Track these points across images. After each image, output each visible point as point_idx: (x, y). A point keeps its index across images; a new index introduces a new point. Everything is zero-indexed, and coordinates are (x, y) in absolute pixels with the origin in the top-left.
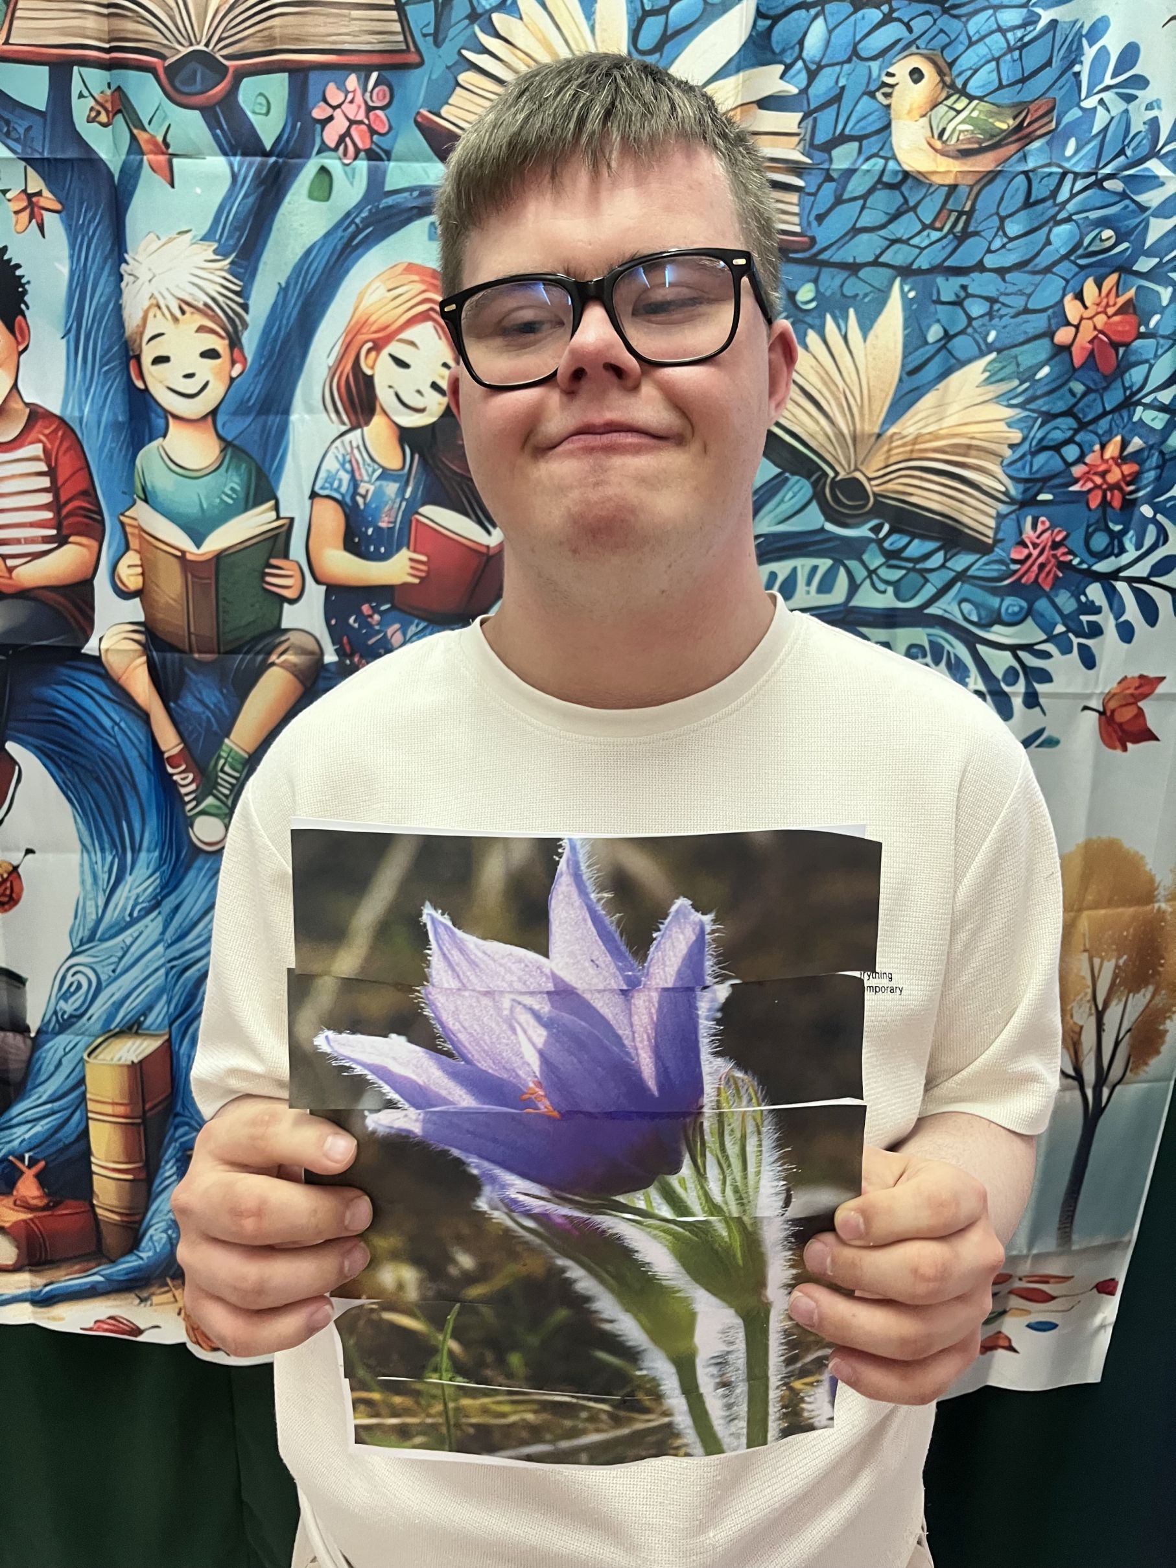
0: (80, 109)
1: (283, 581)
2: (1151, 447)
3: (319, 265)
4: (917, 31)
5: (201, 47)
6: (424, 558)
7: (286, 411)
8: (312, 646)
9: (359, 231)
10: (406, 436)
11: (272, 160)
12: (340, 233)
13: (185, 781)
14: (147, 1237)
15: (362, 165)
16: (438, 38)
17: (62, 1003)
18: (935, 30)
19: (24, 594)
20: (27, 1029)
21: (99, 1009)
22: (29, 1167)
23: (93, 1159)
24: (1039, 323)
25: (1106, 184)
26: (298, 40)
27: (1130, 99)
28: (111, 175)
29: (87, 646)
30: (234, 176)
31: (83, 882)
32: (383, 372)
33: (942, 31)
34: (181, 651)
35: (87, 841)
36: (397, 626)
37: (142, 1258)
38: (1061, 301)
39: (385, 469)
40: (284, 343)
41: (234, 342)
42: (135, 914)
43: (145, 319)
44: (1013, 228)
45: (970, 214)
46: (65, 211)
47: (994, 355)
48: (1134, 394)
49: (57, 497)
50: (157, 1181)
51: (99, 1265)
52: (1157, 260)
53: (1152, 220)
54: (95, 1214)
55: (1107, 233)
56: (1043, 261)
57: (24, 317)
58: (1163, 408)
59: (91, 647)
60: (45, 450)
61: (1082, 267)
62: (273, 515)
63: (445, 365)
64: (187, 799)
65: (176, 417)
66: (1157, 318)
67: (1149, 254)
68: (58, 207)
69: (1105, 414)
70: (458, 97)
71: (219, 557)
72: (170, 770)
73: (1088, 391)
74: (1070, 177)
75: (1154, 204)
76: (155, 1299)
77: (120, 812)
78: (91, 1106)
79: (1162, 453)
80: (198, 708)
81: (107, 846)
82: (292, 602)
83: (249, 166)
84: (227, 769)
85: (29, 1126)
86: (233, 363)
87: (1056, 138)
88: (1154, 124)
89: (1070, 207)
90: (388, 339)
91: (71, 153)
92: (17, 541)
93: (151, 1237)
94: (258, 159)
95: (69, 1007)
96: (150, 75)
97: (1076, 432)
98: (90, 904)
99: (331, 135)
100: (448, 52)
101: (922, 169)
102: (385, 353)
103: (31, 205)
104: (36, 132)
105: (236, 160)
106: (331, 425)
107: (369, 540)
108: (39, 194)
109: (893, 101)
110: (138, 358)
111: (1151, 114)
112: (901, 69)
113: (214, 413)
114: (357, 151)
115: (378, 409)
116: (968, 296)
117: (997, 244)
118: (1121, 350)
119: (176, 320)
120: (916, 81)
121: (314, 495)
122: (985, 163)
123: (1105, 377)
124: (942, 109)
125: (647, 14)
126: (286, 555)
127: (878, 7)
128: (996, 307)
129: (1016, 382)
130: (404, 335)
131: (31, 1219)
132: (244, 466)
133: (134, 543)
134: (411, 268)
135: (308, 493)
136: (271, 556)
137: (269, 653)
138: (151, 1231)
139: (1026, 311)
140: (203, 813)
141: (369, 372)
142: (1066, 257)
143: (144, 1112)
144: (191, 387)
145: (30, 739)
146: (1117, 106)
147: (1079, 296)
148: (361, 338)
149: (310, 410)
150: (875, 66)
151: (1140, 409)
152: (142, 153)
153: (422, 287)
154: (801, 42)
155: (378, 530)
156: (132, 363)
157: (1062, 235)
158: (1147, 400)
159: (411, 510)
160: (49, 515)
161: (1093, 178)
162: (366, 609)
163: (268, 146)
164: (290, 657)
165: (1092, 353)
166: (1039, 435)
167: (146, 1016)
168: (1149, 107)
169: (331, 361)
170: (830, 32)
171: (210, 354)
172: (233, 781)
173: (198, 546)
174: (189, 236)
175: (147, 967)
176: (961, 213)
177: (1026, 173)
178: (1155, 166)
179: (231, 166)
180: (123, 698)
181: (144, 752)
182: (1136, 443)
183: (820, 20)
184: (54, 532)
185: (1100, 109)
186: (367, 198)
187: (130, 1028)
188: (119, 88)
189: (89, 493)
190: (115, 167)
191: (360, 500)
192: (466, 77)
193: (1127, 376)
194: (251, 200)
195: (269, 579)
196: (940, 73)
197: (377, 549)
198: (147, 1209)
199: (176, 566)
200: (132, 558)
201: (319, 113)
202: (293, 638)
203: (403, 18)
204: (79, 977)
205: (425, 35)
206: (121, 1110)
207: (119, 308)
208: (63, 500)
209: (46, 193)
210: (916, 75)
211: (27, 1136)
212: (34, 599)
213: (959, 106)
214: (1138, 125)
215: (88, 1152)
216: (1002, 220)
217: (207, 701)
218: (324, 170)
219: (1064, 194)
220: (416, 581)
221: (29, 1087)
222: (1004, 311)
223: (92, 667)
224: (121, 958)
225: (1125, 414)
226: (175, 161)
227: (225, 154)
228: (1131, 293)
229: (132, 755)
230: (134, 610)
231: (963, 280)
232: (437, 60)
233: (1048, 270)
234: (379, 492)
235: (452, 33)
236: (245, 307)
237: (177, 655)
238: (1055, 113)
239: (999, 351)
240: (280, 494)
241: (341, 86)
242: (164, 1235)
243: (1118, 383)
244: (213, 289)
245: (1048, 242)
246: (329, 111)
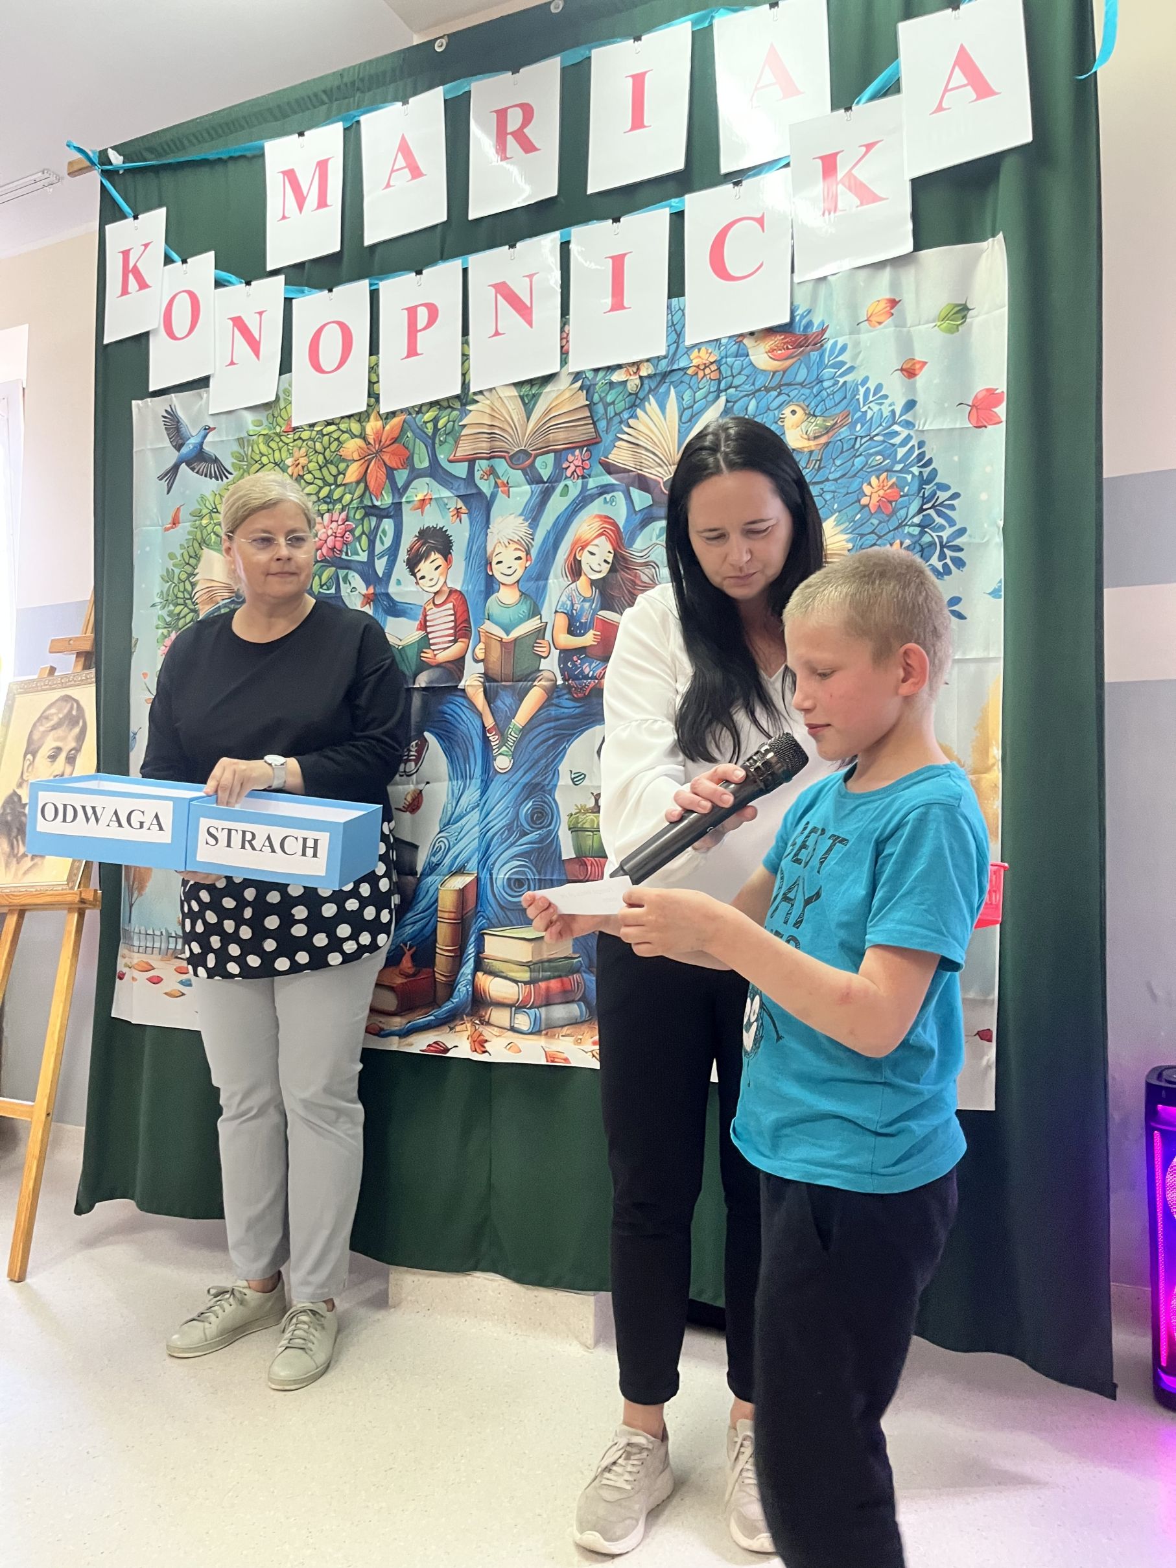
0: (477, 475)
1: (541, 650)
2: (915, 543)
3: (562, 521)
4: (792, 397)
5: (523, 448)
6: (599, 633)
7: (547, 579)
8: (553, 677)
9: (577, 505)
10: (593, 583)
11: (547, 485)
12: (571, 507)
13: (494, 739)
14: (457, 989)
15: (580, 481)
16: (607, 432)
17: (432, 858)
18: (799, 395)
19: (439, 665)
20: (416, 873)
21: (447, 861)
22: (409, 950)
23: (437, 945)
24: (854, 497)
25: (875, 438)
26: (558, 441)
27: (881, 404)
28: (486, 497)
29: (460, 685)
30: (532, 492)
31: (448, 795)
32: (585, 558)
33: (803, 394)
34: (497, 681)
35: (451, 775)
36: (587, 664)
37: (453, 1003)
38: (861, 488)
39: (585, 598)
40: (547, 553)
41: (528, 553)
42: (468, 810)
43: (494, 548)
44: (838, 462)
45: (820, 460)
46: (469, 514)
47: (837, 514)
48: (903, 522)
49: (455, 624)
50: (465, 956)
51: (433, 1009)
52: (903, 465)
53: (899, 449)
54: (435, 978)
55: (879, 457)
56: (851, 473)
57: (450, 553)
58: (918, 525)
59: (461, 686)
60: (454, 605)
61: (869, 472)
62: (539, 621)
63: (609, 552)
64: (494, 748)
65: (503, 584)
66: (907, 488)
67: (900, 462)
68: (467, 512)
69: (890, 531)
70: (615, 451)
71: (516, 640)
72: (488, 735)
73: (880, 522)
74: (859, 439)
75: (898, 443)
76: (458, 1028)
77: (467, 759)
78: (440, 914)
79: (920, 545)
80: (502, 706)
81: (459, 777)
82: (545, 658)
83: (538, 488)
84: (512, 733)
85: (412, 926)
86: (527, 561)
87: (853, 425)
88: (893, 412)
89: (861, 450)
90: (586, 545)
91: (474, 491)
92: (439, 643)
93: (459, 991)
94: (541, 485)
95: (435, 860)
96: (503, 460)
97: (877, 540)
98: (449, 805)
99: (569, 473)
100: (611, 437)
101: (800, 447)
102: (586, 550)
103: (458, 512)
104: (462, 486)
105: (533, 486)
106: (565, 582)
107: (578, 628)
108: (461, 508)
109: (785, 423)
110: (491, 563)
111: (891, 408)
112: (787, 411)
113: (518, 582)
114: (578, 476)
115: (583, 574)
116: (824, 492)
117: (833, 469)
118: (894, 504)
119: (506, 547)
120: (794, 415)
121: (556, 612)
122: (823, 440)
123: (887, 515)
124: (806, 423)
125: (685, 409)
126: (544, 639)
127: (776, 390)
128: (836, 494)
129: (848, 524)
130: (594, 543)
131: (406, 983)
132: (529, 602)
133: (483, 639)
134: (600, 516)
135: (554, 611)
136: (538, 638)
137: (534, 681)
138: (459, 986)
139: (848, 493)
140: (500, 754)
141: (579, 559)
142: (861, 469)
143: (462, 916)
144: (509, 572)
145: (432, 729)
146: (876, 408)
147: (870, 484)
148: (576, 547)
149: (556, 577)
150: (776, 412)
151: (907, 527)
152: (499, 487)
153: (601, 523)
154: (747, 409)
155: (581, 623)
156: (489, 566)
157: (859, 461)
158: (909, 523)
159: (595, 613)
160: (452, 631)
161: (869, 437)
162: (575, 658)
163: (545, 480)
164: (543, 683)
165: (879, 506)
166: (860, 543)
167: (467, 862)
168: (890, 405)
169: (565, 557)
170: (758, 403)
171: (519, 558)
172: (515, 739)
173: (508, 635)
174: (513, 515)
175: (470, 838)
176: (817, 460)
177: (840, 440)
178: (896, 428)
179: (531, 488)
180: (473, 706)
181: (478, 731)
182: (907, 542)
183: (754, 399)
184: (453, 638)
185: (869, 410)
186: (581, 492)
187: (460, 870)
188: (492, 466)
189: (468, 621)
190: (488, 496)
191: (574, 612)
192: (618, 444)
193: (898, 514)
194: (538, 499)
195: (536, 648)
196: (804, 410)
197: (580, 631)
198: (458, 972)
199: (498, 644)
200: (481, 645)
201: (564, 466)
202: (545, 674)
203: (595, 427)
204: (441, 843)
205: (603, 431)
206: (452, 915)
207: (485, 547)
208: (458, 623)
209: (464, 507)
210: (794, 412)
211: (410, 931)
212: (442, 667)
213: (812, 421)
214: (886, 413)
215: (435, 941)
216: (834, 460)
217: (506, 703)
218: (566, 485)
219: (857, 446)
220: (596, 643)
221: (414, 904)
222: (839, 495)
223: (460, 693)
224: (460, 833)
225: (900, 530)
226: (511, 489)
227: (529, 484)
228: (894, 479)
229: (473, 732)
230: (480, 667)
231: (821, 486)
232: (607, 439)
233: (855, 475)
234: (582, 607)
235: (613, 428)
236: (533, 539)
237: (495, 684)
238: (850, 416)
239: (839, 512)
240: (542, 613)
241: (573, 454)
242: (465, 989)
243: (895, 517)
244: (521, 534)
245: (853, 465)
246: (568, 464)
